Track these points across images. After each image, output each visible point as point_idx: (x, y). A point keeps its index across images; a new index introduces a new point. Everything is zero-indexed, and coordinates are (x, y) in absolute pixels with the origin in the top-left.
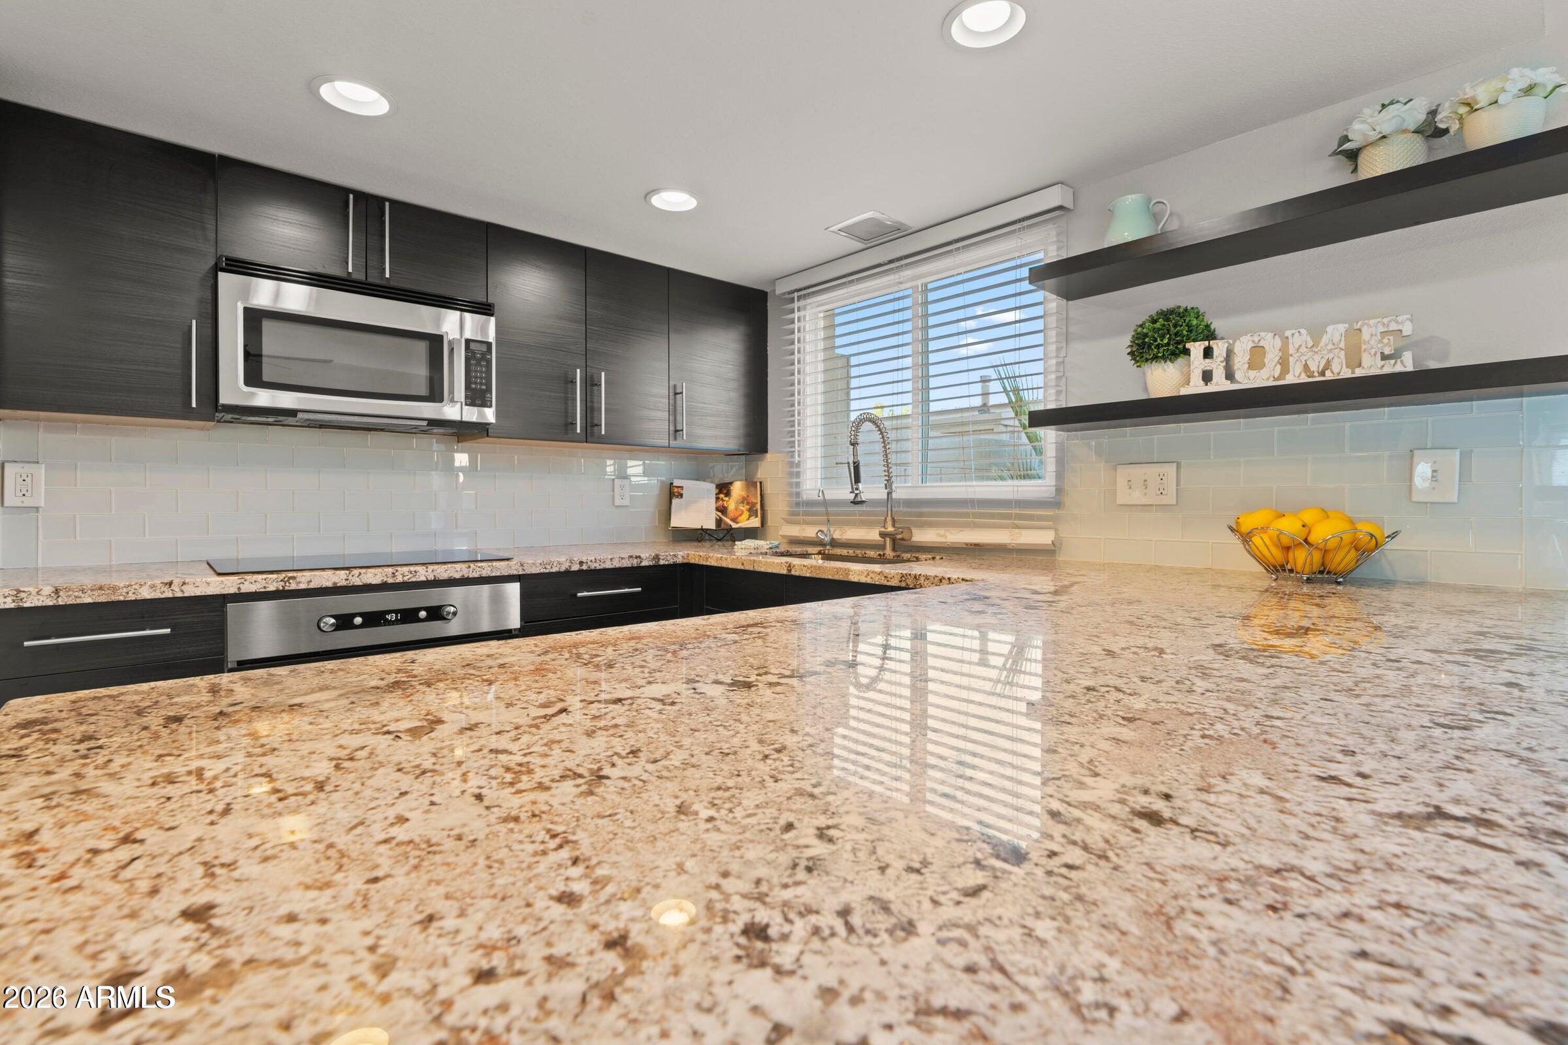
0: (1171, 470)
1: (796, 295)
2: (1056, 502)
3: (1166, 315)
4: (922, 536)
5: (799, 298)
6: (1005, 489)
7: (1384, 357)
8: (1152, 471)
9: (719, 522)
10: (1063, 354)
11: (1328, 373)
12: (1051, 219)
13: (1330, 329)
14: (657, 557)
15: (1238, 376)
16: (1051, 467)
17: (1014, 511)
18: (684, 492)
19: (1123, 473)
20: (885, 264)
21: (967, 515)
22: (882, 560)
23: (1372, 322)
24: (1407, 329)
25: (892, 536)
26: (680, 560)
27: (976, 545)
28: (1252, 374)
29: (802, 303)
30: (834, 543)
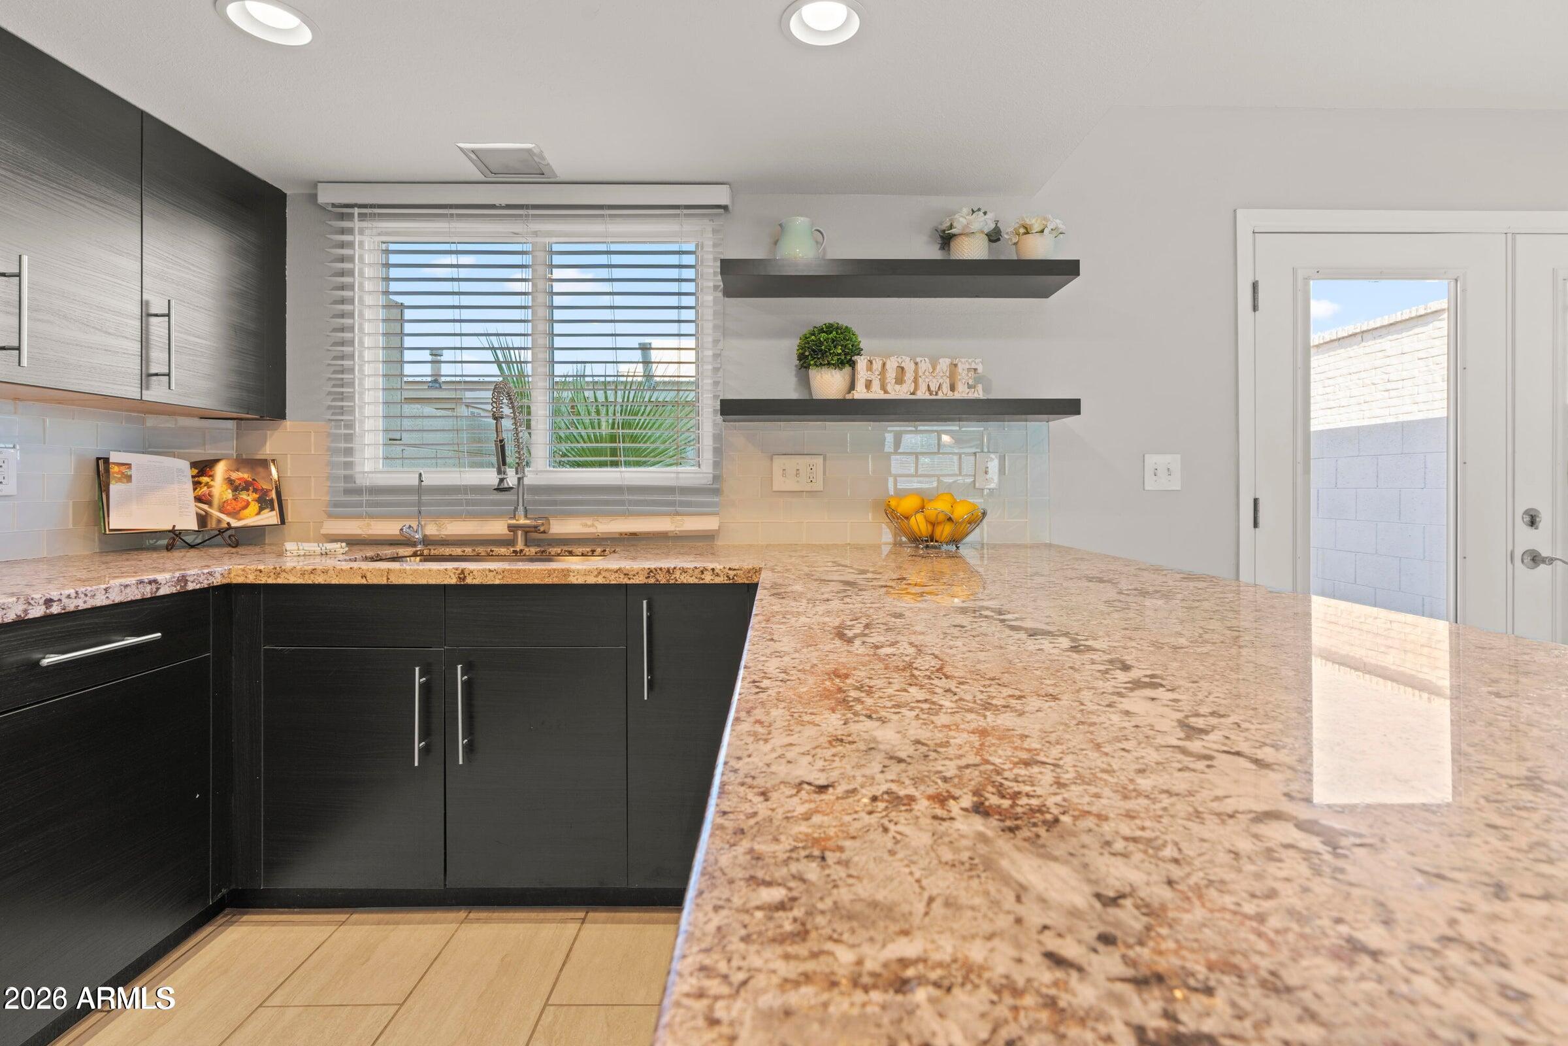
0: (820, 460)
1: (356, 211)
2: (714, 489)
3: (830, 328)
4: (560, 527)
5: (362, 217)
6: (668, 475)
7: (969, 387)
8: (802, 462)
9: (203, 519)
10: (720, 346)
11: (940, 393)
12: (704, 215)
13: (941, 360)
14: (183, 579)
15: (889, 388)
16: (708, 456)
17: (678, 498)
18: (133, 472)
19: (779, 463)
20: (501, 207)
21: (622, 503)
22: (518, 555)
23: (963, 360)
24: (980, 369)
25: (527, 530)
26: (217, 580)
27: (634, 534)
28: (897, 387)
29: (364, 224)
30: (427, 541)
